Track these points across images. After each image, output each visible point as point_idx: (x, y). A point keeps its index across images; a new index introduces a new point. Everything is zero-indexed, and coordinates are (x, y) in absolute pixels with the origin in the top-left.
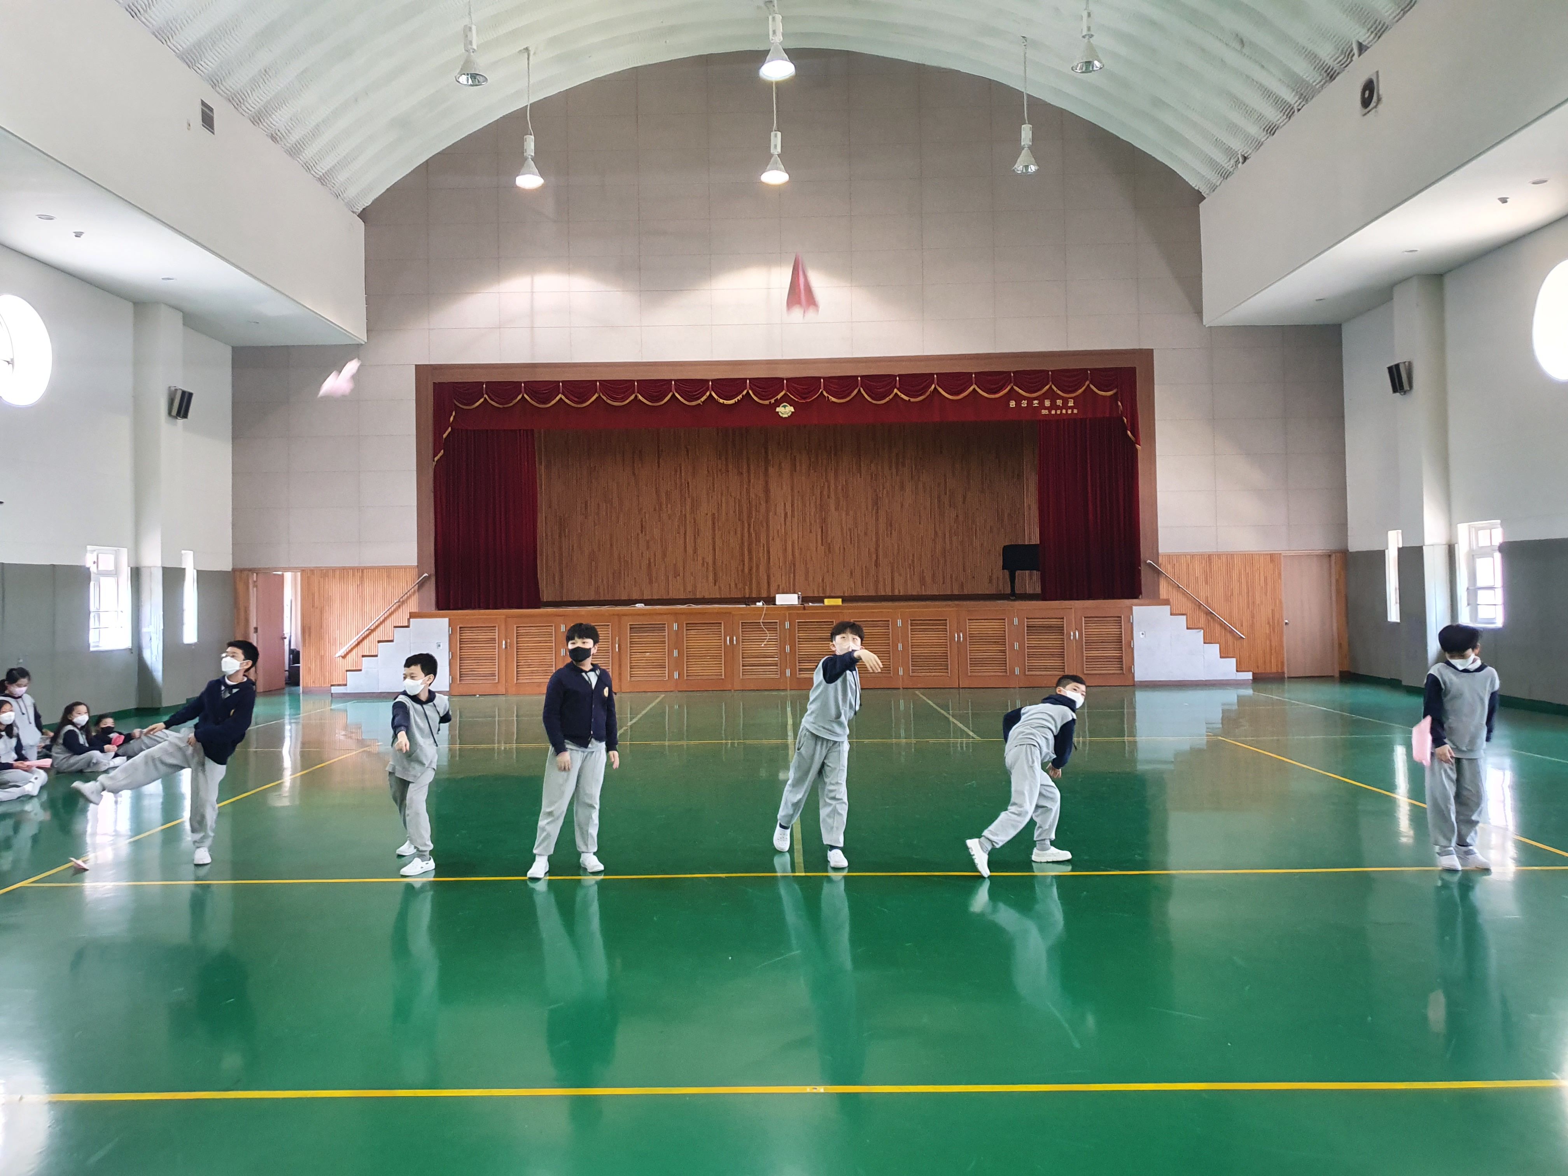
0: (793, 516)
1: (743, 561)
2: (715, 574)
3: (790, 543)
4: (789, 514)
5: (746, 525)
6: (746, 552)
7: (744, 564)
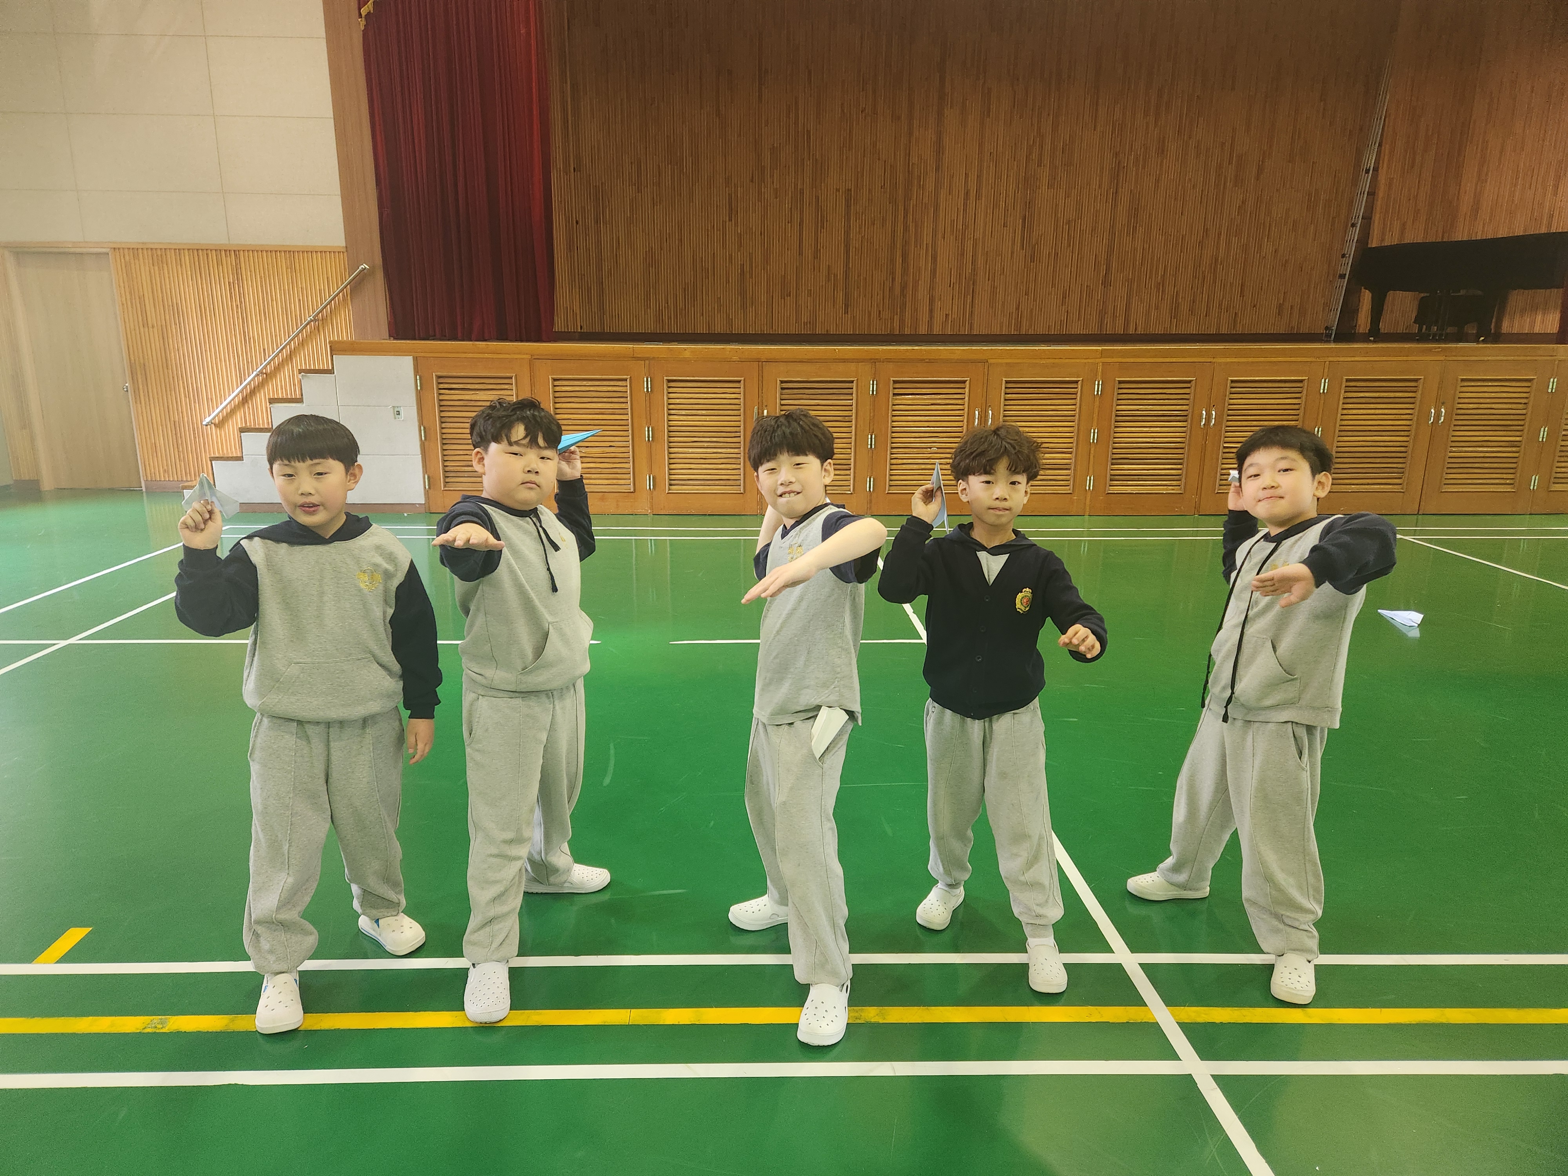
1: (893, 273)
2: (847, 296)
3: (969, 244)
5: (901, 208)
6: (899, 260)
7: (893, 279)
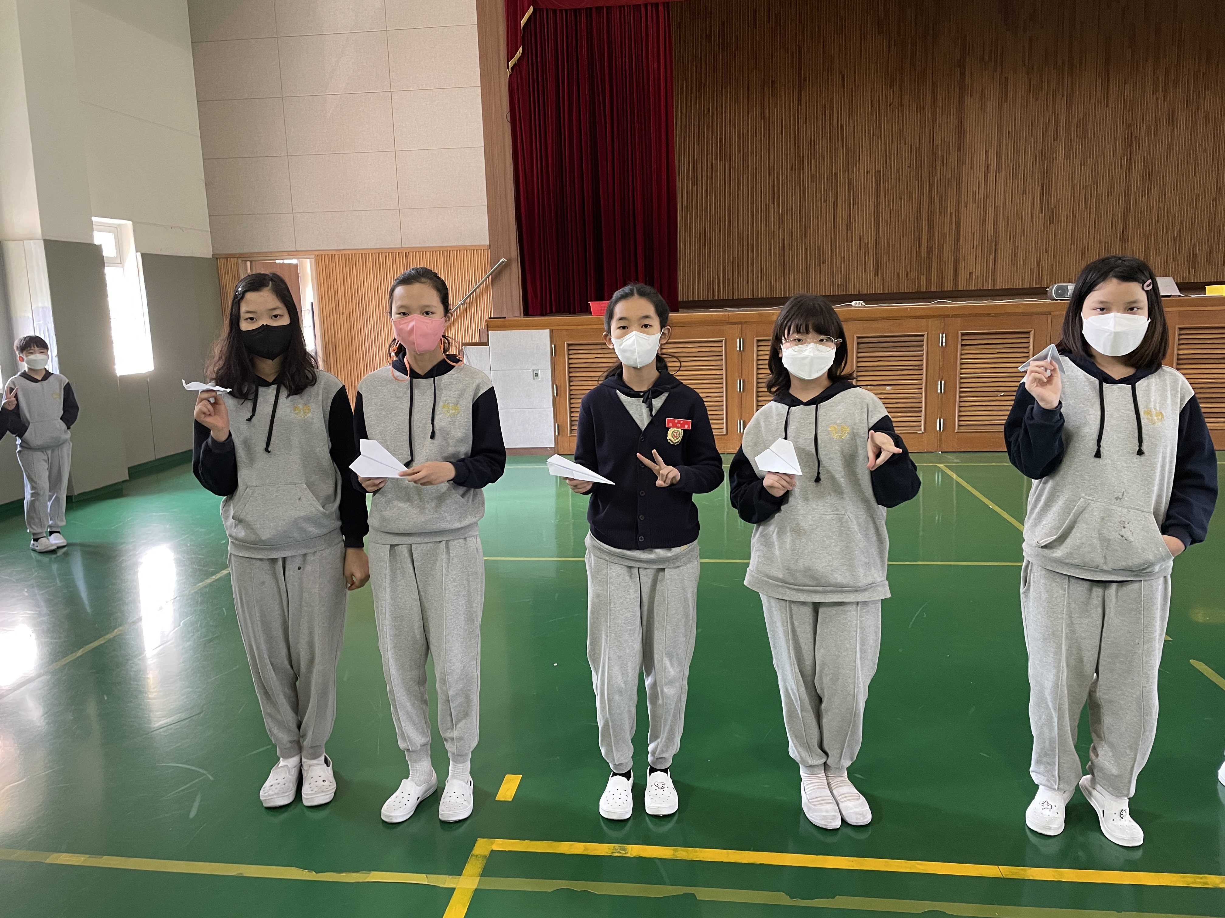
0: (998, 170)
4: (993, 168)
